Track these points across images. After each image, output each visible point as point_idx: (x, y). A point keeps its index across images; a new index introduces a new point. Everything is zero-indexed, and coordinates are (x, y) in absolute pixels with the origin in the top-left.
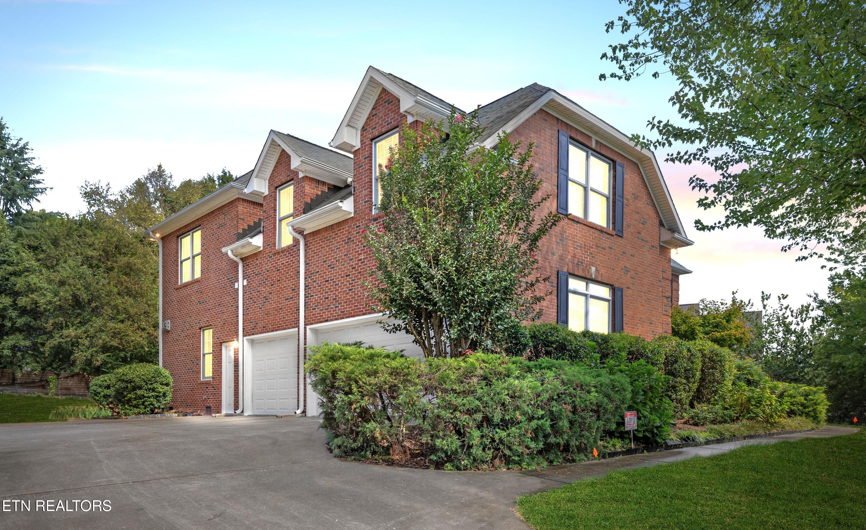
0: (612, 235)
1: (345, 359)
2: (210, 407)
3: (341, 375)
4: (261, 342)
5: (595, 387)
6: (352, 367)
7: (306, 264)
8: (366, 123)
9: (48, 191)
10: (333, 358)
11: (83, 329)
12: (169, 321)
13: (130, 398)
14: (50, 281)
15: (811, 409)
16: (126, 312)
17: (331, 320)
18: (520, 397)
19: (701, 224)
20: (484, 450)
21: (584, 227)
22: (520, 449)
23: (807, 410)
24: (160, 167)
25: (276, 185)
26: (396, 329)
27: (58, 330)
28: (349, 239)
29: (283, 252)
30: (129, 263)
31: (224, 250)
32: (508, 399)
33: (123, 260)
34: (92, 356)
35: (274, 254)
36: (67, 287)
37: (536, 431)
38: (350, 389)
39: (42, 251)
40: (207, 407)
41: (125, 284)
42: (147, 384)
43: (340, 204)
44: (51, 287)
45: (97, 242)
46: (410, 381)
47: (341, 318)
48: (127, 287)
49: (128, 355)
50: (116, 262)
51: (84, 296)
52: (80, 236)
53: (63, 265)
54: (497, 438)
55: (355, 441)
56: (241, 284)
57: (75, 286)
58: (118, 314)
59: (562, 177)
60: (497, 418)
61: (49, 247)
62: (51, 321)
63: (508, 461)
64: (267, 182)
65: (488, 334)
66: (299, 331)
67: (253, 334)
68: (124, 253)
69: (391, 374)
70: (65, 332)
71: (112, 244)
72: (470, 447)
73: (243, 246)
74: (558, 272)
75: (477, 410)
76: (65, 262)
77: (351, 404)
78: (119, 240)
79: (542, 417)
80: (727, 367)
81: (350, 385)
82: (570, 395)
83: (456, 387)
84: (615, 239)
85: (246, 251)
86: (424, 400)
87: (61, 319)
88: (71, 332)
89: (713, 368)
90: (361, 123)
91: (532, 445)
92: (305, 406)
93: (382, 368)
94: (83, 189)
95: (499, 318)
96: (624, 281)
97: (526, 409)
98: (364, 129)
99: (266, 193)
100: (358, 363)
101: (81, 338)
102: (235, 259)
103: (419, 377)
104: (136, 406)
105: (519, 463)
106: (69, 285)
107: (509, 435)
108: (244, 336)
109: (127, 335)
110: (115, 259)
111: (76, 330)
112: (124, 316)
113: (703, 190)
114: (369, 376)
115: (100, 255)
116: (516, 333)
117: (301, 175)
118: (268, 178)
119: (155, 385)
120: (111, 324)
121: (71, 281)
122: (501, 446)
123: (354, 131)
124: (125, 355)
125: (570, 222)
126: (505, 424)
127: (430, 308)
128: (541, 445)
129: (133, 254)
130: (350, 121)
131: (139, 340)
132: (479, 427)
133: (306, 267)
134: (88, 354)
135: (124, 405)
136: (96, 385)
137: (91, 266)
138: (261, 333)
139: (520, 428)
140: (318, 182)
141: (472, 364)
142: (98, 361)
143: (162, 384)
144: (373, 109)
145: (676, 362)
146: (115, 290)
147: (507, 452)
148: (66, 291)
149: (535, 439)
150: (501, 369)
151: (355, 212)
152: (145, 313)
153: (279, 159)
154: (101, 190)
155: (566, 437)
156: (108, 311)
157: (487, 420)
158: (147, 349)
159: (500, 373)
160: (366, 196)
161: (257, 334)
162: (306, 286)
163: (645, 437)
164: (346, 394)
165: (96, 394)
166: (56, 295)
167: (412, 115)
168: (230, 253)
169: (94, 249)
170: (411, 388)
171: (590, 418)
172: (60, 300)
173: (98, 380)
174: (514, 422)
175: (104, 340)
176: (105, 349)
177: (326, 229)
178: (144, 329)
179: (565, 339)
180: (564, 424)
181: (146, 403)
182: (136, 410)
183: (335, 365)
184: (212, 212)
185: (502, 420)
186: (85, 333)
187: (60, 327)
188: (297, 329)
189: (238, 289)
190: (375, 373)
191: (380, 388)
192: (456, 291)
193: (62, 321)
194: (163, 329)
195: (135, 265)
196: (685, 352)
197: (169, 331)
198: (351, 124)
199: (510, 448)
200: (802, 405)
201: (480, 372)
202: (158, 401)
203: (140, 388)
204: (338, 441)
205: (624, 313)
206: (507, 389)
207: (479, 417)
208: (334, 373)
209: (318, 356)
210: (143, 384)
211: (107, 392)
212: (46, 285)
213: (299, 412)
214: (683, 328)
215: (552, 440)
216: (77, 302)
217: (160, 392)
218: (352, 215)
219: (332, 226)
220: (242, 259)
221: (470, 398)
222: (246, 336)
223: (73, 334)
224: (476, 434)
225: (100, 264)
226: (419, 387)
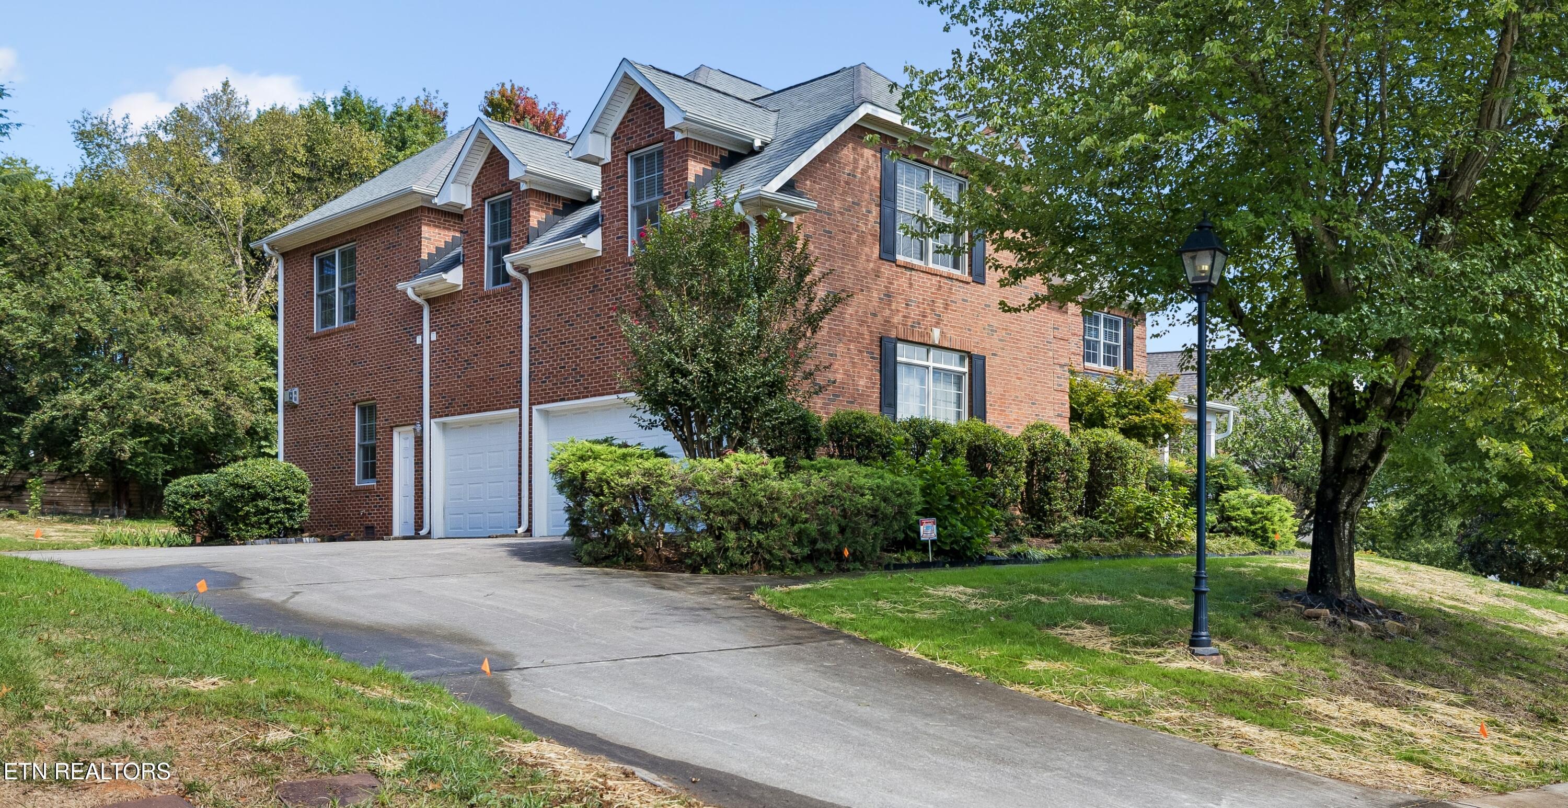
0: (968, 283)
1: (595, 458)
2: (372, 527)
3: (591, 476)
4: (459, 427)
5: (871, 489)
6: (602, 468)
7: (532, 316)
8: (618, 129)
9: (13, 131)
10: (582, 458)
11: (96, 392)
12: (296, 389)
13: (248, 512)
14: (32, 306)
15: (1257, 526)
16: (177, 363)
17: (569, 399)
18: (778, 499)
19: (1005, 305)
20: (742, 554)
21: (922, 275)
22: (781, 554)
23: (1253, 527)
24: (226, 85)
25: (483, 195)
26: (652, 425)
27: (48, 394)
28: (595, 286)
29: (495, 296)
30: (178, 271)
31: (400, 286)
32: (765, 502)
33: (168, 266)
34: (113, 442)
35: (482, 298)
36: (68, 317)
37: (800, 534)
38: (602, 491)
39: (13, 246)
40: (367, 528)
41: (171, 310)
42: (273, 491)
43: (582, 240)
44: (34, 315)
45: (117, 231)
46: (662, 482)
47: (584, 397)
48: (175, 317)
49: (176, 440)
50: (154, 269)
51: (98, 332)
52: (82, 220)
53: (56, 274)
54: (754, 540)
55: (606, 545)
56: (427, 338)
57: (81, 315)
58: (159, 366)
59: (888, 211)
60: (753, 520)
61: (26, 240)
62: (36, 379)
63: (768, 566)
64: (470, 189)
65: (754, 433)
66: (520, 413)
67: (447, 415)
68: (167, 253)
69: (644, 475)
70: (62, 398)
71: (144, 235)
72: (727, 550)
73: (432, 284)
74: (881, 338)
75: (732, 512)
76: (59, 269)
77: (602, 505)
78: (158, 229)
79: (806, 521)
80: (1130, 466)
81: (601, 487)
82: (838, 497)
83: (710, 488)
84: (974, 287)
85: (437, 290)
86: (679, 502)
87: (55, 374)
88: (74, 397)
89: (1109, 467)
90: (613, 126)
91: (796, 550)
92: (530, 522)
93: (635, 468)
94: (77, 125)
95: (766, 414)
96: (988, 346)
97: (786, 511)
98: (615, 137)
99: (469, 205)
100: (609, 463)
101: (93, 410)
102: (419, 300)
103: (672, 478)
104: (258, 525)
105: (782, 568)
106: (72, 313)
107: (767, 538)
108: (432, 417)
109: (176, 405)
110: (151, 263)
111: (82, 394)
112: (172, 368)
113: (1000, 270)
114: (621, 477)
115: (124, 256)
116: (806, 425)
117: (523, 187)
118: (471, 183)
119: (286, 492)
120: (149, 385)
121: (75, 306)
122: (760, 551)
123: (602, 137)
124: (169, 440)
125: (899, 270)
126: (762, 526)
127: (689, 403)
128: (806, 551)
129: (185, 255)
130: (596, 126)
131: (198, 412)
132: (736, 529)
133: (531, 321)
134: (106, 438)
135: (237, 524)
136: (177, 493)
137: (106, 277)
138: (459, 414)
139: (780, 531)
140: (549, 196)
141: (728, 466)
142: (124, 451)
143: (297, 491)
144: (629, 111)
145: (1048, 459)
146: (155, 322)
147: (767, 557)
148: (66, 324)
149: (798, 543)
150: (758, 470)
151: (604, 250)
152: (208, 363)
153: (488, 158)
154: (111, 128)
155: (835, 542)
156: (142, 360)
157: (744, 523)
158: (212, 430)
159: (756, 475)
160: (618, 229)
161: (453, 415)
162: (531, 349)
163: (952, 549)
164: (597, 496)
165: (177, 507)
166: (45, 332)
167: (681, 131)
168: (410, 293)
169: (114, 245)
170: (664, 490)
171: (865, 524)
172: (54, 341)
173: (179, 484)
174: (772, 525)
175: (135, 414)
176: (136, 429)
177: (562, 269)
178: (206, 394)
179: (872, 432)
180: (834, 528)
181: (272, 521)
182: (256, 532)
183: (585, 466)
184: (377, 223)
185: (760, 522)
186: (100, 399)
187: (53, 389)
188: (517, 410)
189: (422, 346)
190: (628, 474)
191: (633, 489)
192: (716, 386)
193: (56, 378)
194: (285, 403)
195: (190, 275)
196: (1061, 446)
197: (296, 406)
198: (598, 129)
199: (770, 553)
200: (1247, 520)
201: (736, 473)
202: (291, 518)
203: (263, 497)
204: (588, 547)
205: (988, 390)
206: (765, 491)
207: (734, 518)
208: (584, 474)
209: (565, 455)
210: (269, 490)
211: (194, 503)
212: (24, 313)
213: (520, 530)
214: (1088, 409)
215: (820, 545)
216: (84, 344)
217: (294, 504)
218: (600, 254)
219: (570, 265)
220: (428, 301)
221: (725, 499)
222: (435, 417)
223: (78, 402)
224: (732, 535)
225: (125, 272)
226: (672, 488)
